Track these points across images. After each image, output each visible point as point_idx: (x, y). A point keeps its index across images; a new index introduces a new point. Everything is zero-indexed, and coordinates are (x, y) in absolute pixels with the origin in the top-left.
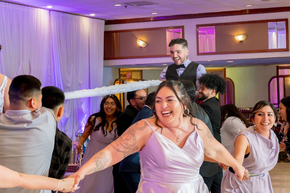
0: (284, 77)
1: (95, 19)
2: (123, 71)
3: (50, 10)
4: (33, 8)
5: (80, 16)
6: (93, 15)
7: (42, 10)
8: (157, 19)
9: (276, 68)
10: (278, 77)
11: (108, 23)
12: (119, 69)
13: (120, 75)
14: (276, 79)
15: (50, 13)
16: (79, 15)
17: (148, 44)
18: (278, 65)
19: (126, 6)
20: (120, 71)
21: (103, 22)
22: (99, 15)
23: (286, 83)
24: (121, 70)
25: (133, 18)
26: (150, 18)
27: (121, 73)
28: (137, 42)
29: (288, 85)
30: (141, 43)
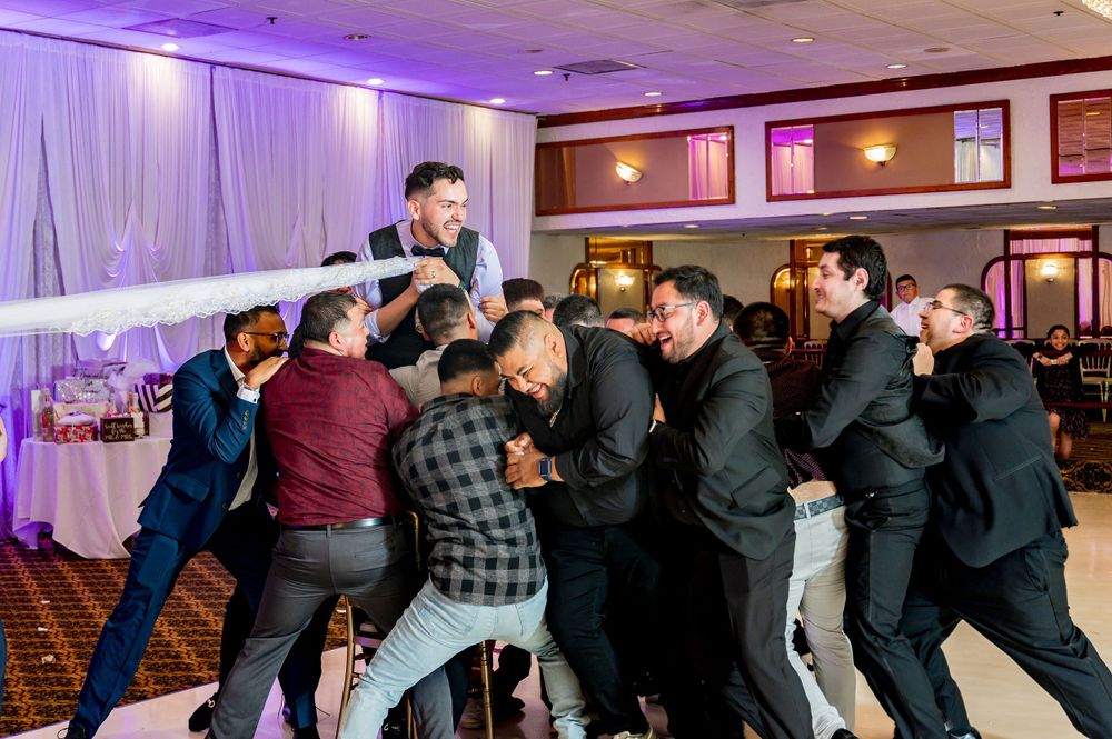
0: (1023, 258)
1: (508, 113)
2: (596, 246)
3: (381, 91)
4: (334, 86)
5: (466, 106)
6: (498, 101)
7: (359, 90)
8: (672, 109)
9: (1001, 236)
10: (1007, 258)
11: (546, 122)
12: (587, 240)
13: (589, 257)
14: (1001, 265)
15: (380, 97)
16: (464, 104)
17: (643, 176)
18: (1007, 228)
19: (566, 76)
20: (588, 246)
21: (533, 120)
22: (512, 103)
23: (1028, 276)
24: (592, 241)
25: (607, 108)
26: (654, 107)
27: (592, 250)
28: (617, 168)
29: (1034, 280)
30: (625, 172)
